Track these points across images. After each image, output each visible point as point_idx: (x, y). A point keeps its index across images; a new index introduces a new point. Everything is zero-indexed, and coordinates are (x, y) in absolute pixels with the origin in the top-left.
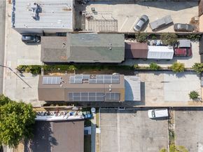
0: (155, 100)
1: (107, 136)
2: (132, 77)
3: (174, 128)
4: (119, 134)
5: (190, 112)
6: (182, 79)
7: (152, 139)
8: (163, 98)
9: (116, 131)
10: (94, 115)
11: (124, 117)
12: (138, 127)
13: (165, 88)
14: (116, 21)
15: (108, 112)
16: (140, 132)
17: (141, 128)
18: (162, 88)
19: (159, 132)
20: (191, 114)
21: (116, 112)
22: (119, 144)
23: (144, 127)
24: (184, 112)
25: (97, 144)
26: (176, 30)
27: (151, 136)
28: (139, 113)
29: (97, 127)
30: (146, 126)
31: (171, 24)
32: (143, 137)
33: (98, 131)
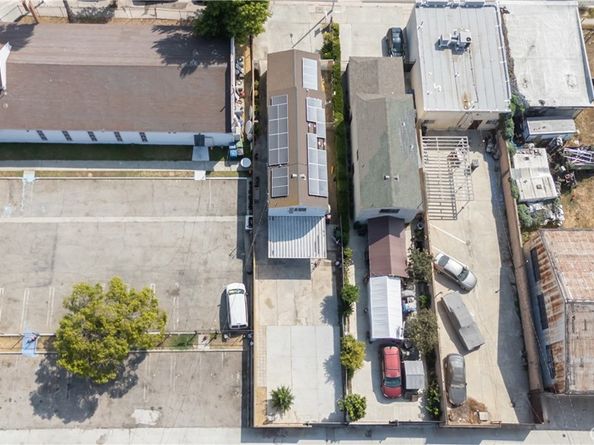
0: (268, 302)
1: (186, 193)
2: (323, 241)
3: (201, 347)
4: (191, 219)
5: (240, 390)
6: (322, 371)
7: (176, 293)
8: (273, 323)
9: (197, 212)
10: (234, 168)
11: (228, 232)
12: (205, 263)
13: (297, 328)
14: (455, 217)
15: (239, 197)
16: (194, 267)
17: (202, 268)
18: (297, 321)
19: (191, 311)
20: (232, 393)
21: (241, 214)
22: (168, 219)
23: (205, 276)
24: (239, 376)
25: (171, 172)
26: (447, 360)
27: (184, 291)
28: (238, 265)
29: (208, 173)
30: (208, 280)
31: (463, 349)
32: (182, 273)
33: (200, 175)
